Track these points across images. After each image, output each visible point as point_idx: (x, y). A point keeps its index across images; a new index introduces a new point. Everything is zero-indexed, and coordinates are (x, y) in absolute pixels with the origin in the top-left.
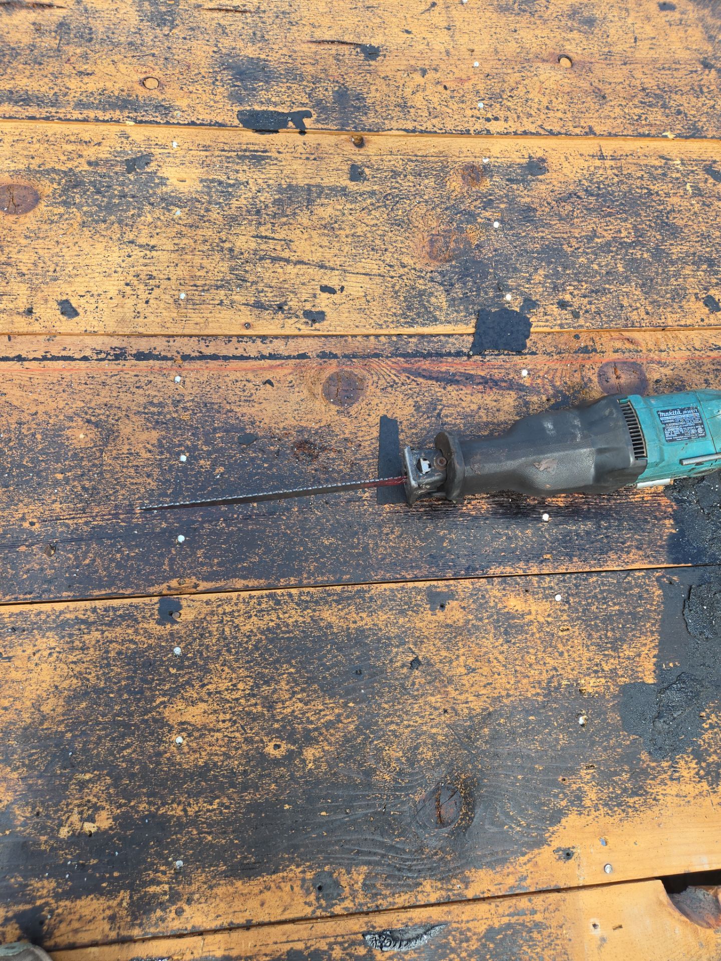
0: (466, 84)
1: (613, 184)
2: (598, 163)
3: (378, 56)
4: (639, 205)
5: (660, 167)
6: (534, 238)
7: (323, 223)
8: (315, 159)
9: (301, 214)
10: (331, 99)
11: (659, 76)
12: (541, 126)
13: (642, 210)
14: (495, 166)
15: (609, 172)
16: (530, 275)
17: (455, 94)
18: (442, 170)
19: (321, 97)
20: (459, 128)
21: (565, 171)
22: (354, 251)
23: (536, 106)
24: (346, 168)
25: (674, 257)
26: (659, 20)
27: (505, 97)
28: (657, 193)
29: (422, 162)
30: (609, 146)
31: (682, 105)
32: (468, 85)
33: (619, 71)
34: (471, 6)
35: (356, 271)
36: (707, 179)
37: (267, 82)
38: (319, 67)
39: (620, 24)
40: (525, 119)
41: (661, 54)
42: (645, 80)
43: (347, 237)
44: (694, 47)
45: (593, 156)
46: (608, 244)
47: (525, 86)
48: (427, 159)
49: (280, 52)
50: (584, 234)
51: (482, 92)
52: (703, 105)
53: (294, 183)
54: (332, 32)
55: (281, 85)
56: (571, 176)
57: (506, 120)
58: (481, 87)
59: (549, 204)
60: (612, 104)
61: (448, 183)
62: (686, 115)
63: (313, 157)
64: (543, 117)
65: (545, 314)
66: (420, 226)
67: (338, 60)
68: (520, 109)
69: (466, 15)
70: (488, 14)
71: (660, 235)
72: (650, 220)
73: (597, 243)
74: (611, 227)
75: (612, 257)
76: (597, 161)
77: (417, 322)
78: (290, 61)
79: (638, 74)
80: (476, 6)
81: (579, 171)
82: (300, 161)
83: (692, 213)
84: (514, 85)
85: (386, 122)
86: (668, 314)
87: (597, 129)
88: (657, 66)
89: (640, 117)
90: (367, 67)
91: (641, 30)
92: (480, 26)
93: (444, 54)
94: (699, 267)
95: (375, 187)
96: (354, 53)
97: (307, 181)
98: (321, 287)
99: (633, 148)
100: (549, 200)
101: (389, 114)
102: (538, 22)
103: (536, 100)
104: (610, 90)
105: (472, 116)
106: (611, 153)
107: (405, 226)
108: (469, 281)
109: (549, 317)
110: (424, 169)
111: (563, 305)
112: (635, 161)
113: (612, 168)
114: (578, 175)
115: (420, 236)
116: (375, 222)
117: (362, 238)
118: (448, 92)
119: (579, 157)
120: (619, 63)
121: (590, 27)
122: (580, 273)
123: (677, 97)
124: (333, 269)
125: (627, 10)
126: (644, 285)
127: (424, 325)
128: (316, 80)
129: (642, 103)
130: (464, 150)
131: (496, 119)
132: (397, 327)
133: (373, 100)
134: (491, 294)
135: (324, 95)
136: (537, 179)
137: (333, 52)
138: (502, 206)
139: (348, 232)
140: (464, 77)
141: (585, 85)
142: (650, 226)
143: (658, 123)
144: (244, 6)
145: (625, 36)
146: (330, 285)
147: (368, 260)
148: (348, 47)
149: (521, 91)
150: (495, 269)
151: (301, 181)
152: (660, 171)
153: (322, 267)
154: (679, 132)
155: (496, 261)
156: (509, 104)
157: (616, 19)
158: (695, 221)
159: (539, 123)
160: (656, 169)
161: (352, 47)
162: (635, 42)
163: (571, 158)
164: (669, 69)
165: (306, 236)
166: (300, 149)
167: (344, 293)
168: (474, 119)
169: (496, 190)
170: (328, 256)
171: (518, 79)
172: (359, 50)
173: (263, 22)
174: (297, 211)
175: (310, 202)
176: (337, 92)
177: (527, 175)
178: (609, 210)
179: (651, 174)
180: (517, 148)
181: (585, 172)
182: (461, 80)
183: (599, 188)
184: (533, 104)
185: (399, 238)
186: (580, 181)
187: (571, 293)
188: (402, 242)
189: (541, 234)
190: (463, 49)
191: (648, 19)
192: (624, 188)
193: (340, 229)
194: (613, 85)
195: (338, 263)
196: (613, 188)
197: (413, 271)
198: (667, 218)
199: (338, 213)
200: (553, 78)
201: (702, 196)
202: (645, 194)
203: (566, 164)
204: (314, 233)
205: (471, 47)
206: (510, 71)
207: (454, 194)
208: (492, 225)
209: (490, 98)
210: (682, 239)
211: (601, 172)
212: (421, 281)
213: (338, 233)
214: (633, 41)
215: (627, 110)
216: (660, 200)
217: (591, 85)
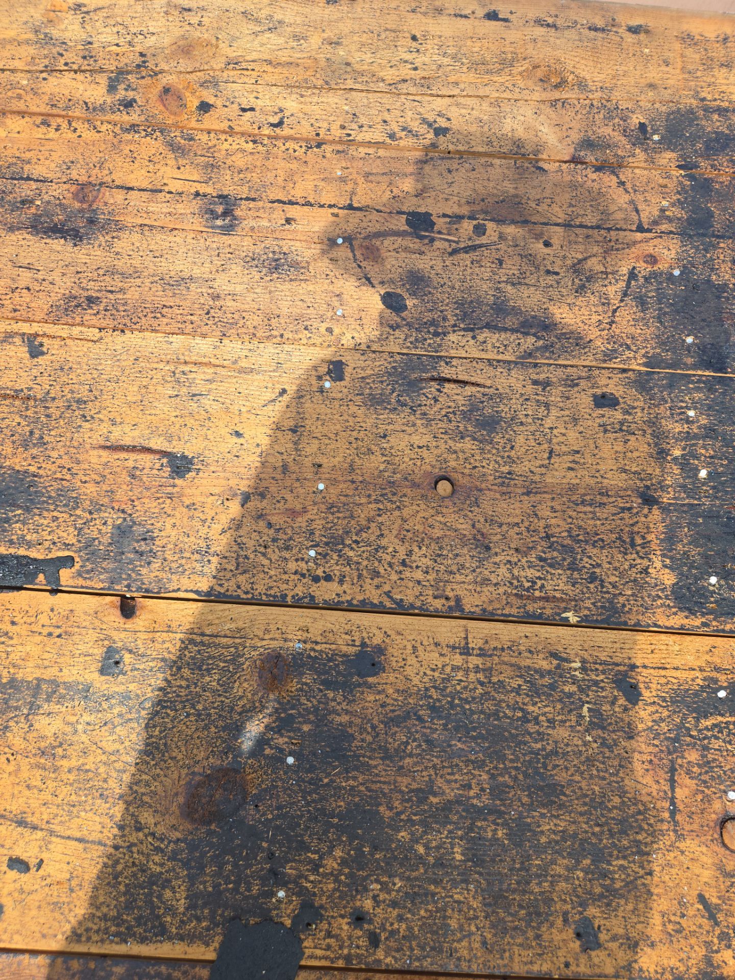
0: (300, 519)
1: (474, 698)
2: (458, 660)
3: (189, 470)
4: (505, 739)
5: (549, 672)
6: (340, 788)
7: (43, 745)
8: (59, 636)
9: (15, 730)
10: (106, 540)
11: (574, 515)
12: (388, 594)
13: (509, 747)
14: (309, 656)
15: (472, 677)
16: (321, 858)
17: (281, 536)
18: (233, 661)
19: (95, 534)
20: (272, 592)
21: (409, 671)
22: (73, 797)
23: (389, 558)
24: (99, 652)
25: (543, 840)
26: (590, 423)
27: (348, 542)
28: (536, 718)
29: (209, 646)
30: (480, 631)
31: (599, 565)
32: (301, 521)
33: (518, 505)
34: (334, 395)
35: (68, 833)
36: (615, 699)
37: (28, 510)
38: (105, 487)
39: (533, 428)
40: (368, 581)
41: (583, 478)
42: (553, 521)
43: (69, 771)
44: (633, 469)
45: (454, 648)
46: (447, 807)
47: (380, 526)
48: (217, 640)
49: (59, 462)
50: (415, 786)
51: (317, 533)
52: (631, 566)
53: (19, 676)
54: (136, 433)
55: (45, 514)
56: (416, 681)
57: (341, 582)
58: (318, 524)
59: (374, 727)
60: (497, 559)
61: (236, 685)
62: (602, 581)
63: (58, 631)
64: (394, 577)
65: (329, 935)
66: (180, 756)
67: (133, 476)
68: (365, 563)
69: (323, 409)
70: (353, 409)
71: (529, 796)
72: (516, 768)
73: (431, 804)
74: (457, 777)
75: (450, 832)
76: (458, 656)
77: (134, 934)
78: (68, 477)
79: (544, 511)
80: (340, 395)
81: (429, 672)
82: (38, 639)
83: (583, 759)
84: (364, 523)
85: (174, 577)
86: (516, 949)
87: (468, 603)
88: (574, 498)
89: (534, 583)
90: (170, 490)
92: (338, 427)
93: (279, 470)
94: (578, 862)
95: (132, 687)
96: (157, 466)
97: (38, 674)
98: (11, 859)
99: (514, 636)
100: (375, 722)
101: (182, 565)
102: (419, 422)
103: (391, 549)
104: (499, 537)
105: (296, 573)
106: (480, 643)
107: (158, 756)
108: (228, 862)
109: (332, 941)
110: (209, 657)
111: (359, 919)
112: (513, 660)
113: (477, 669)
114: (426, 679)
115: (176, 776)
116: (117, 746)
117: (91, 775)
118: (272, 531)
119: (433, 647)
120: (520, 491)
121: (490, 432)
122: (395, 858)
123: (595, 551)
124: (35, 828)
125: (547, 406)
126: (488, 890)
127: (143, 940)
128: (96, 508)
129: (541, 559)
130: (273, 627)
131: (328, 578)
132: (102, 941)
133: (165, 541)
134: (255, 890)
135: (100, 531)
136: (366, 683)
137: (131, 464)
138: (306, 728)
139: (74, 763)
140: (298, 507)
141: (464, 527)
142: (516, 779)
143: (558, 595)
144: (30, 389)
145: (537, 448)
146: (24, 857)
147: (90, 814)
148: (152, 456)
149: (371, 535)
150: (271, 842)
151: (29, 673)
152: (547, 680)
153: (21, 823)
154: (586, 612)
155: (277, 828)
156: (351, 554)
157: (530, 420)
158: (586, 775)
159: (387, 588)
160: (542, 676)
161: (157, 457)
162: (549, 458)
163: (420, 648)
164: (591, 505)
165: (11, 768)
166: (43, 619)
167: (41, 872)
168: (296, 577)
169: (303, 700)
170: (34, 804)
171: (372, 513)
172: (165, 461)
173: (48, 416)
174: (11, 723)
175: (33, 708)
176: (119, 527)
177: (352, 676)
178: (459, 745)
179: (532, 683)
180: (348, 627)
181: (436, 674)
182: (293, 513)
183: (451, 704)
184: (385, 556)
185: (144, 777)
186: (427, 689)
187: (375, 898)
188: (147, 784)
189: (351, 782)
190: (308, 462)
191: (575, 420)
192: (489, 706)
193: (64, 757)
194: (505, 528)
195: (45, 817)
196: (473, 706)
197: (150, 839)
198: (545, 766)
199: (69, 729)
200: (421, 514)
201: (603, 728)
202: (519, 719)
203: (412, 660)
204: (24, 763)
205: (317, 461)
206: (363, 500)
207: (241, 703)
208: (283, 761)
209: (327, 544)
210: (561, 806)
211: (460, 675)
212: (157, 859)
213: (59, 763)
214: (546, 455)
215: (516, 572)
216: (539, 733)
217: (473, 526)
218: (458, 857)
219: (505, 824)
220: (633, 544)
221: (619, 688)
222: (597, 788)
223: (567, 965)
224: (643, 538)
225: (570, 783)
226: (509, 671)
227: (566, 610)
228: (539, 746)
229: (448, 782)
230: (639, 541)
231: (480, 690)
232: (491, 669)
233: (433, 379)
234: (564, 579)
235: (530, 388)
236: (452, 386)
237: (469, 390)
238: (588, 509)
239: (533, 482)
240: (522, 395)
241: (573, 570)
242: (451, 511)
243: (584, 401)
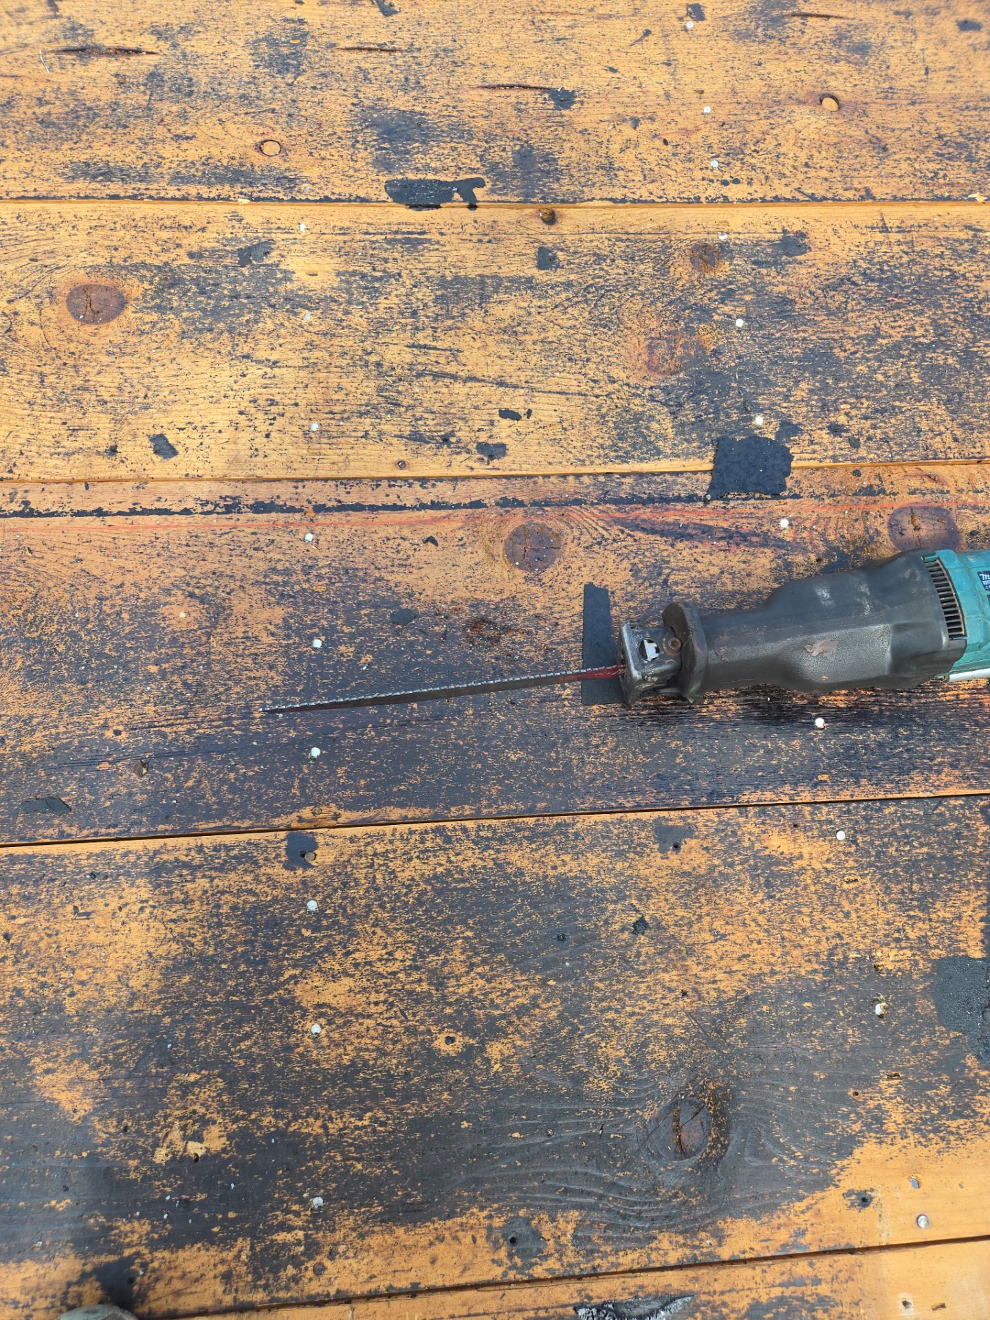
0: (694, 136)
1: (902, 265)
2: (879, 237)
3: (573, 103)
4: (939, 293)
5: (967, 241)
6: (793, 340)
7: (502, 325)
8: (489, 242)
9: (472, 315)
10: (510, 162)
11: (961, 118)
12: (798, 190)
13: (944, 299)
14: (735, 244)
15: (896, 249)
16: (789, 390)
17: (679, 150)
18: (663, 252)
19: (497, 159)
20: (685, 195)
21: (834, 248)
22: (544, 362)
23: (791, 162)
24: (532, 252)
26: (958, 43)
27: (747, 152)
28: (964, 275)
29: (636, 242)
30: (895, 214)
32: (696, 138)
33: (905, 113)
34: (699, 32)
35: (548, 389)
37: (424, 142)
38: (494, 121)
39: (904, 50)
40: (776, 181)
41: (963, 88)
42: (942, 125)
43: (534, 343)
45: (873, 228)
46: (897, 346)
47: (776, 137)
48: (643, 237)
49: (442, 102)
50: (862, 333)
51: (715, 147)
53: (462, 273)
54: (510, 74)
55: (443, 145)
56: (843, 255)
57: (750, 183)
58: (714, 139)
59: (811, 293)
60: (897, 157)
61: (672, 269)
63: (486, 239)
64: (801, 177)
65: (812, 442)
66: (634, 327)
67: (519, 110)
68: (769, 167)
69: (691, 45)
70: (723, 43)
71: (971, 332)
72: (955, 313)
73: (881, 345)
74: (900, 323)
75: (904, 363)
76: (878, 234)
77: (633, 457)
78: (455, 114)
79: (932, 117)
80: (705, 33)
81: (853, 248)
82: (471, 245)
84: (760, 136)
85: (585, 189)
86: (985, 440)
87: (877, 192)
88: (958, 105)
89: (936, 174)
90: (558, 119)
91: (935, 58)
92: (711, 59)
93: (663, 97)
95: (572, 277)
96: (541, 100)
97: (479, 271)
98: (500, 411)
99: (927, 216)
100: (813, 288)
101: (589, 179)
102: (791, 51)
103: (791, 155)
104: (893, 140)
105: (703, 179)
106: (897, 223)
107: (614, 328)
108: (703, 399)
109: (816, 447)
110: (639, 250)
111: (835, 430)
112: (931, 234)
113: (899, 243)
114: (852, 254)
115: (635, 341)
116: (572, 322)
117: (555, 345)
118: (669, 147)
119: (852, 229)
120: (905, 102)
121: (863, 56)
122: (858, 386)
124: (516, 387)
125: (914, 32)
126: (949, 401)
127: (642, 460)
128: (490, 138)
129: (938, 154)
130: (692, 223)
131: (736, 181)
132: (605, 463)
133: (567, 161)
134: (735, 417)
135: (501, 157)
136: (795, 261)
137: (513, 100)
138: (748, 298)
139: (536, 337)
140: (691, 127)
141: (859, 134)
142: (956, 321)
143: (961, 181)
144: (393, 43)
145: (912, 66)
146: (513, 408)
147: (564, 374)
148: (532, 92)
149: (770, 143)
150: (740, 382)
151: (472, 272)
152: (966, 246)
153: (501, 384)
155: (741, 372)
156: (753, 161)
157: (899, 44)
159: (796, 185)
160: (962, 244)
161: (538, 92)
162: (927, 74)
163: (841, 232)
164: (975, 109)
165: (479, 344)
166: (470, 229)
167: (532, 418)
168: (705, 182)
169: (739, 277)
170: (509, 369)
171: (765, 128)
172: (547, 96)
173: (418, 64)
174: (466, 311)
175: (484, 298)
176: (518, 152)
177: (781, 256)
178: (897, 300)
179: (954, 250)
180: (766, 219)
181: (861, 249)
182: (687, 132)
183: (881, 270)
184: (786, 161)
185: (605, 344)
186: (855, 261)
187: (847, 414)
188: (610, 349)
189: (802, 334)
190: (689, 90)
191: (944, 42)
192: (917, 269)
193: (525, 333)
194: (897, 132)
195: (523, 379)
196: (902, 270)
197: (626, 388)
198: (980, 309)
199: (522, 312)
200: (813, 126)
202: (947, 277)
203: (834, 239)
204: (489, 340)
205: (699, 88)
206: (754, 118)
207: (680, 283)
208: (733, 324)
209: (728, 155)
211: (884, 248)
212: (637, 401)
213: (522, 338)
214: (923, 72)
215: (917, 166)
216: (968, 286)
217: (867, 132)
218: (916, 380)
219: (954, 354)
226: (930, 242)
227: (971, 192)
228: (971, 295)
229: (893, 328)
231: (905, 259)
232: (912, 242)
233: (794, 15)
234: (964, 168)
235: (892, 19)
236: (815, 19)
237: (833, 22)
238: (974, 113)
239: (914, 95)
240: (887, 24)
241: (972, 161)
242: (842, 121)
243: (948, 26)
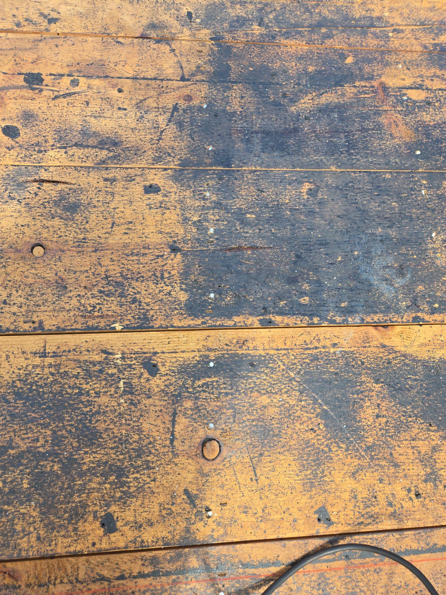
218: (26, 486)
219: (60, 461)
220: (162, 278)
221: (145, 368)
222: (124, 432)
223: (94, 544)
224: (169, 273)
225: (106, 430)
226: (72, 364)
227: (114, 322)
228: (88, 409)
229: (23, 439)
230: (166, 275)
231: (51, 379)
232: (60, 364)
233: (35, 181)
234: (115, 303)
235: (102, 184)
236: (48, 184)
237: (60, 187)
238: (135, 258)
239: (99, 243)
240: (96, 188)
241: (122, 297)
242: (42, 265)
243: (137, 189)
